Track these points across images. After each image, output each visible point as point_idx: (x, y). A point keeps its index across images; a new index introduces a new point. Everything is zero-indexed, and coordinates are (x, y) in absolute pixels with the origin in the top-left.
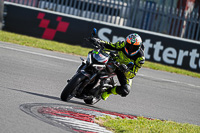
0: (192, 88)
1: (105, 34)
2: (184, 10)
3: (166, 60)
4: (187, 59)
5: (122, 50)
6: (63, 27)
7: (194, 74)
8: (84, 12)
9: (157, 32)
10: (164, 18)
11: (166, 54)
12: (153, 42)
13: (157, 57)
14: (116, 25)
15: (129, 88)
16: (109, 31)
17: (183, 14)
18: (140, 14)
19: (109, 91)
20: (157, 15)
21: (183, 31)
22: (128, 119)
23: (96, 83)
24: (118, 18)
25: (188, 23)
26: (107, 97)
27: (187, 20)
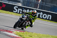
0: (41, 23)
1: (16, 8)
2: (38, 1)
4: (39, 15)
5: (31, 14)
6: (4, 6)
7: (41, 19)
8: (10, 2)
9: (31, 7)
10: (33, 3)
12: (30, 10)
14: (19, 5)
15: (33, 25)
16: (17, 7)
17: (38, 2)
18: (26, 2)
19: (28, 26)
20: (31, 2)
21: (38, 7)
22: (22, 32)
23: (23, 23)
24: (20, 3)
25: (40, 5)
26: (27, 27)
27: (39, 4)
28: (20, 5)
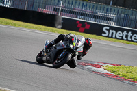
1: (106, 29)
3: (133, 40)
6: (88, 27)
8: (97, 20)
10: (132, 22)
11: (133, 37)
13: (129, 39)
16: (108, 28)
18: (122, 20)
20: (129, 20)
22: (117, 66)
28: (113, 24)
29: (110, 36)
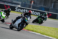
8: (13, 4)
12: (26, 10)
18: (23, 4)
20: (26, 5)
21: (31, 7)
25: (32, 6)
28: (19, 6)
29: (18, 11)
